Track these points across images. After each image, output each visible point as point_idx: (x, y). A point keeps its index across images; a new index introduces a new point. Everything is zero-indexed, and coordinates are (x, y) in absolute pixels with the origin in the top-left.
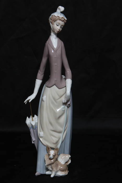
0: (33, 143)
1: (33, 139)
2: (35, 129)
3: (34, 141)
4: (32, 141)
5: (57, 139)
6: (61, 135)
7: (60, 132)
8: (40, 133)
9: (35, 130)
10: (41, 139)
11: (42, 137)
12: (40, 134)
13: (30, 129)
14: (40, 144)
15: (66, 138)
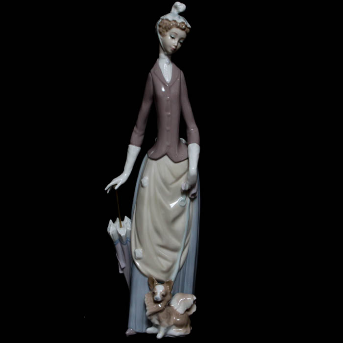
0: (121, 272)
1: (122, 264)
2: (125, 243)
3: (122, 269)
4: (120, 269)
5: (170, 264)
6: (177, 255)
7: (175, 250)
8: (136, 250)
9: (125, 247)
10: (138, 263)
11: (139, 259)
12: (135, 253)
13: (115, 243)
14: (136, 273)
15: (187, 263)
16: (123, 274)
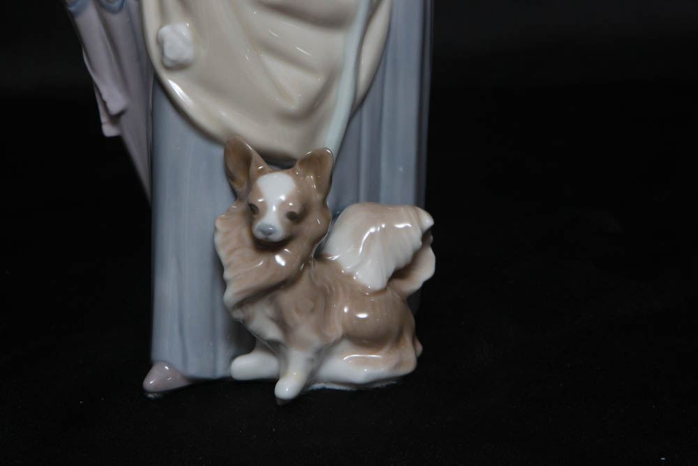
0: (109, 130)
1: (112, 96)
2: (116, 5)
3: (115, 119)
4: (104, 119)
5: (314, 82)
6: (342, 44)
7: (333, 22)
8: (166, 30)
9: (117, 20)
10: (176, 88)
11: (179, 67)
12: (160, 43)
13: (72, 9)
14: (172, 129)
15: (388, 76)
16: (118, 141)
